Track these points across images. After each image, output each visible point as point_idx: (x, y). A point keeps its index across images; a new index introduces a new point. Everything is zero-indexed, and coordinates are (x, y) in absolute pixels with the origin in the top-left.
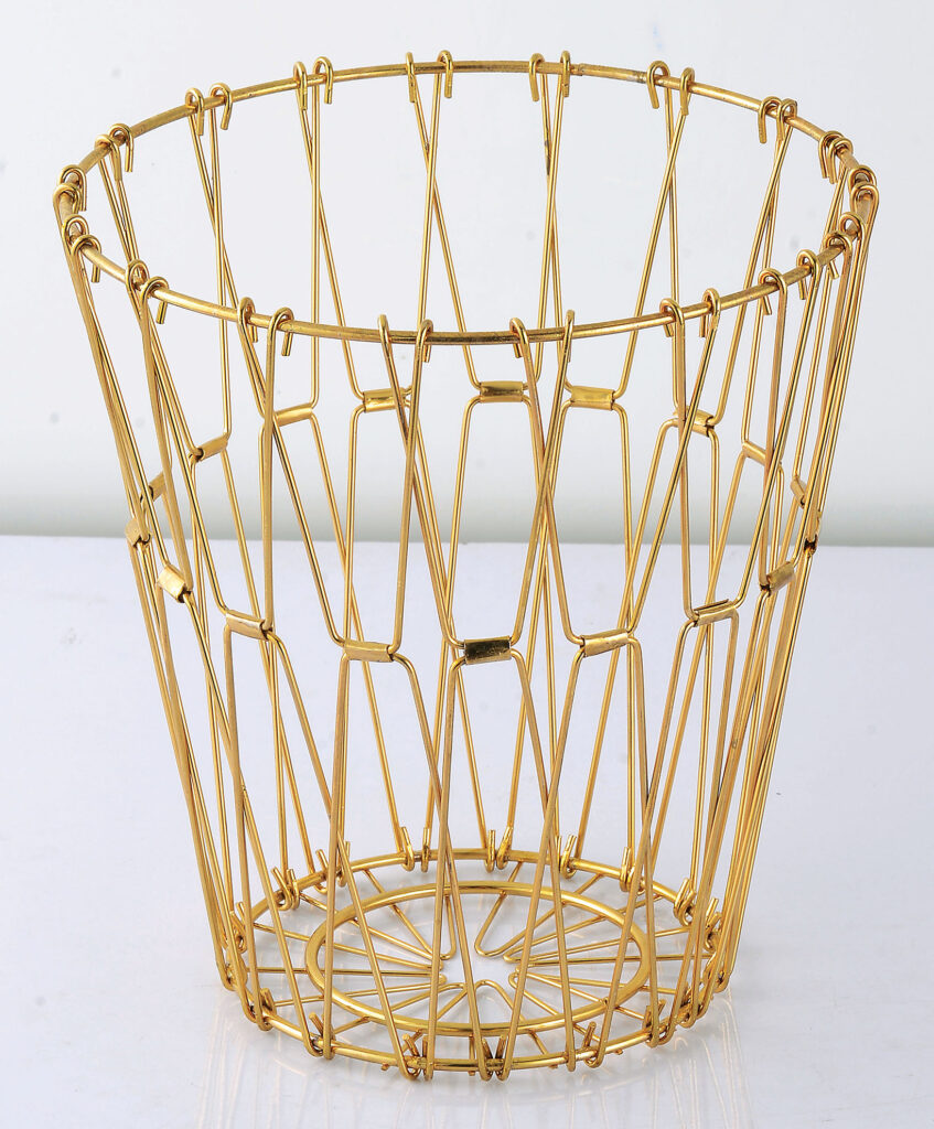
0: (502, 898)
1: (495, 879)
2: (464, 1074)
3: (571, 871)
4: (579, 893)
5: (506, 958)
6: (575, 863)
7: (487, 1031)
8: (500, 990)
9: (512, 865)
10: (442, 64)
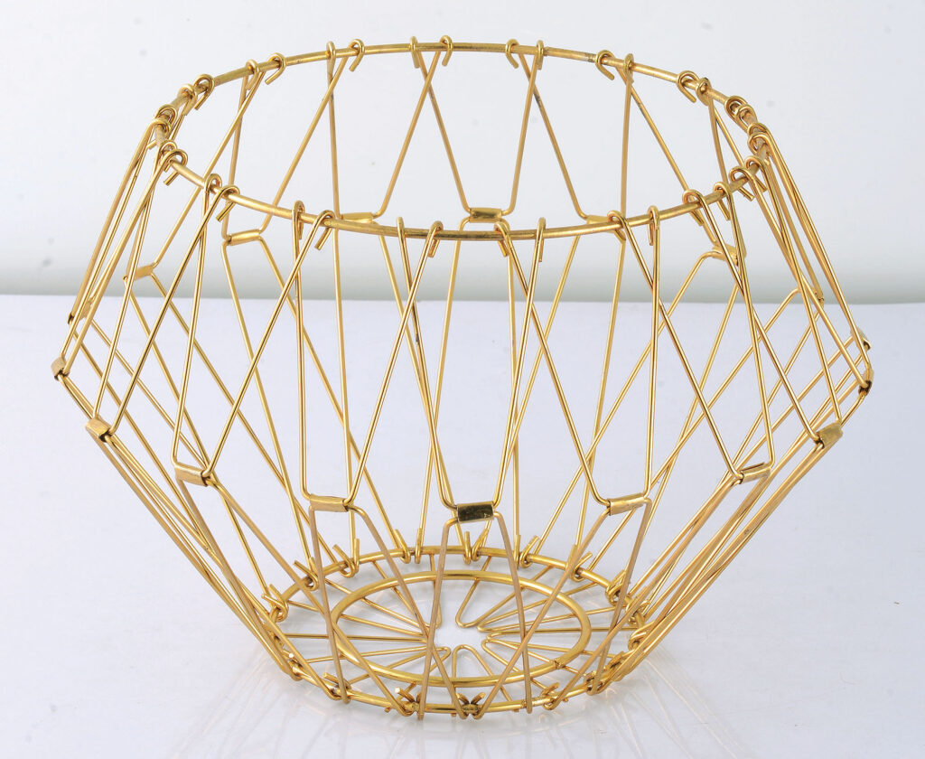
0: (476, 584)
1: (470, 569)
2: (448, 716)
3: (527, 563)
4: (535, 580)
5: (479, 629)
6: (532, 557)
7: (465, 683)
8: (474, 652)
9: (484, 558)
10: (444, 45)
